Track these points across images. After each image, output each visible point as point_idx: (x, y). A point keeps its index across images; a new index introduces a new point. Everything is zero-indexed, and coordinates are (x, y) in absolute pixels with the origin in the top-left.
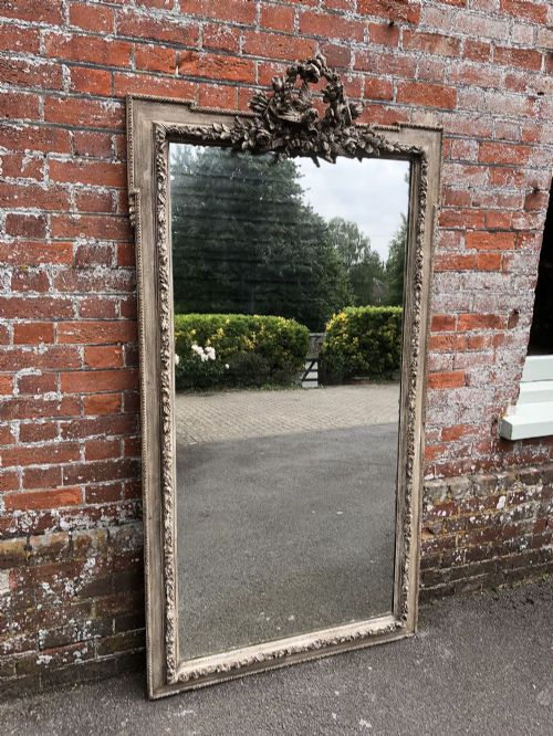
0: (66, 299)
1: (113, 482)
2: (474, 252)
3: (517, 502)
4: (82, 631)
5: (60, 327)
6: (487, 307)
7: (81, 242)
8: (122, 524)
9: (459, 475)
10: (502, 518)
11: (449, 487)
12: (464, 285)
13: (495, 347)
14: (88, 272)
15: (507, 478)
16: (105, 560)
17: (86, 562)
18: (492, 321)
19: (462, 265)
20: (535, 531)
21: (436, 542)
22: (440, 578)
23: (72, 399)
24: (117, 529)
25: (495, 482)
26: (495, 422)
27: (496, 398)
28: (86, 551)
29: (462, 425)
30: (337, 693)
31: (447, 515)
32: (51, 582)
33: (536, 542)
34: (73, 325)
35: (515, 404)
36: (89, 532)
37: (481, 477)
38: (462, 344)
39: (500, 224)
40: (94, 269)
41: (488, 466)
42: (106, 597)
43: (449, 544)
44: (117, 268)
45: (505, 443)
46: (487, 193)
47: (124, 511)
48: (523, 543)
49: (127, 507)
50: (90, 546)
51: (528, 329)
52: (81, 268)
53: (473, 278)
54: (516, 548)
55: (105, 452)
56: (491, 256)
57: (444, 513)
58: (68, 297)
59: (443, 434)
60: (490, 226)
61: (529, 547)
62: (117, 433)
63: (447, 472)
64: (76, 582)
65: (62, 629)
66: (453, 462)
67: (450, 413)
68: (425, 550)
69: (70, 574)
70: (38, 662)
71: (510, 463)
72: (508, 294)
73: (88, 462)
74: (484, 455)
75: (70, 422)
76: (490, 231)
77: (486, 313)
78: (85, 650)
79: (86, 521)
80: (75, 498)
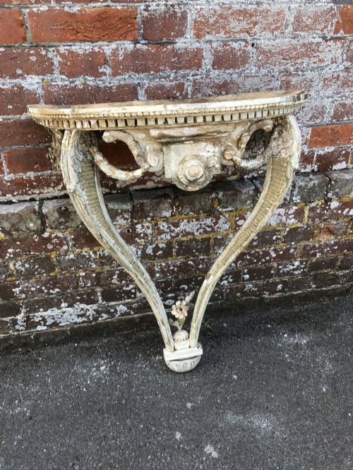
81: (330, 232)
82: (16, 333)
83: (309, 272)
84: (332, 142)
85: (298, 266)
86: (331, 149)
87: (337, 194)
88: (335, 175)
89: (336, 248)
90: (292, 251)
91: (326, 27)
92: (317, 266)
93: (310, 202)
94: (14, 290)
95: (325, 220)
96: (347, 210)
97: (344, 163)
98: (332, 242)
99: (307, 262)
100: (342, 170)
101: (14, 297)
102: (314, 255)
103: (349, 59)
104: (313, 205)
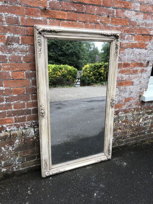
0: (4, 55)
1: (23, 116)
2: (137, 42)
3: (145, 120)
4: (15, 161)
5: (3, 65)
6: (140, 60)
7: (8, 35)
8: (27, 129)
9: (129, 112)
10: (141, 125)
11: (126, 116)
12: (133, 53)
13: (142, 73)
14: (11, 46)
15: (143, 113)
16: (22, 140)
17: (15, 141)
18: (141, 65)
19: (133, 46)
20: (150, 128)
21: (122, 132)
22: (122, 142)
23: (8, 89)
24: (25, 130)
25: (140, 114)
26: (140, 96)
27: (141, 89)
28: (15, 137)
29: (131, 97)
31: (125, 124)
32: (5, 147)
33: (150, 131)
34: (7, 64)
35: (146, 91)
36: (16, 132)
37: (135, 113)
38: (132, 72)
39: (145, 33)
40: (13, 45)
41: (137, 110)
42: (23, 151)
43: (125, 133)
44: (21, 45)
45: (143, 103)
46: (142, 22)
47: (27, 125)
48: (146, 132)
49: (28, 124)
50: (17, 136)
51: (151, 67)
52: (9, 44)
53: (136, 51)
54: (144, 133)
55: (20, 107)
56: (142, 43)
57: (124, 124)
58: (5, 54)
59: (125, 100)
60: (142, 33)
61: (148, 133)
62: (24, 100)
63: (126, 111)
64: (13, 147)
65: (9, 161)
66: (127, 108)
67: (127, 94)
69: (11, 145)
70: (2, 171)
71: (144, 109)
72: (146, 56)
73: (15, 110)
74: (137, 106)
75: (8, 97)
76: (143, 35)
77: (139, 62)
78: (17, 167)
79: (15, 128)
80: (11, 121)
81: (120, 129)
83: (116, 140)
84: (118, 108)
87: (120, 119)
88: (119, 115)
92: (118, 139)
95: (119, 126)
97: (121, 112)
99: (115, 138)
100: (121, 114)
102: (117, 135)
103: (120, 91)
104: (116, 122)
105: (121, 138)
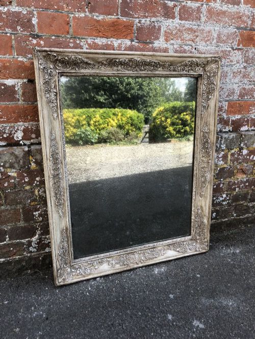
21: (247, 181)
22: (247, 210)
30: (171, 296)
68: (239, 187)
81: (243, 172)
82: (29, 255)
83: (232, 203)
84: (239, 112)
85: (225, 198)
86: (239, 117)
87: (245, 144)
88: (243, 133)
89: (247, 184)
90: (222, 185)
91: (233, 42)
92: (236, 198)
93: (231, 149)
94: (34, 213)
95: (240, 163)
96: (252, 156)
97: (246, 126)
98: (245, 180)
99: (230, 195)
100: (246, 131)
101: (33, 219)
102: (235, 189)
103: (246, 62)
104: (233, 151)
105: (244, 197)
